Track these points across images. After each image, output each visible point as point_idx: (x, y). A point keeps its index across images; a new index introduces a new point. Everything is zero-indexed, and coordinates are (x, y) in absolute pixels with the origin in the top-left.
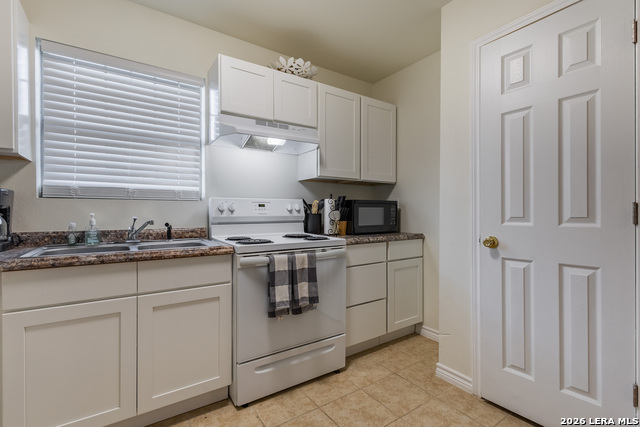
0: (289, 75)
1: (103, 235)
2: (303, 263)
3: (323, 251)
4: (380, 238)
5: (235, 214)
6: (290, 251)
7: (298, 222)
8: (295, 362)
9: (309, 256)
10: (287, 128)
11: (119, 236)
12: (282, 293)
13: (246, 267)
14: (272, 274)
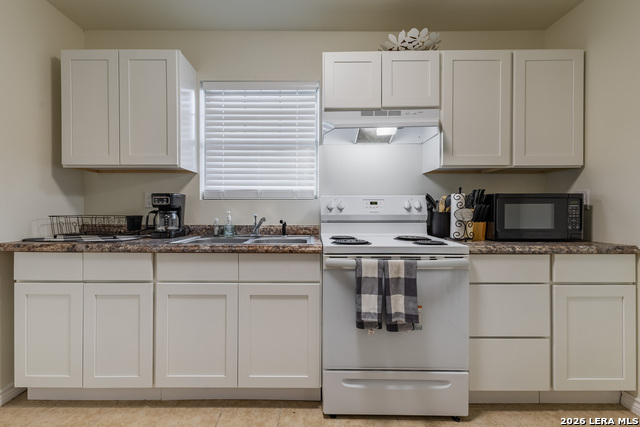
0: (403, 54)
1: (237, 229)
2: (398, 271)
3: (433, 259)
5: (344, 213)
6: (384, 256)
7: (419, 221)
8: (391, 387)
9: (406, 264)
10: (399, 114)
11: (250, 230)
12: (370, 304)
13: (332, 269)
14: (359, 280)
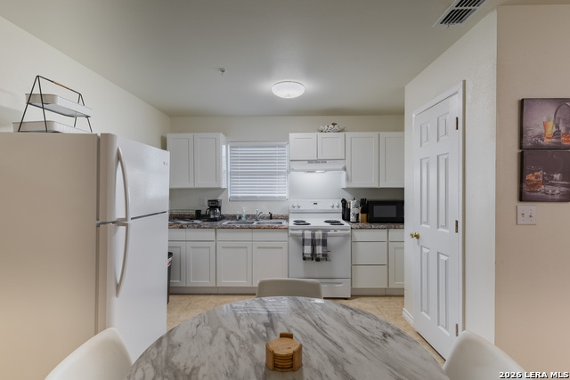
0: (328, 134)
1: (248, 216)
2: (320, 236)
3: (335, 231)
4: (382, 226)
5: (301, 208)
6: (314, 230)
7: (338, 213)
9: (323, 233)
10: (326, 162)
11: (254, 217)
12: (308, 249)
13: (293, 235)
14: (303, 240)
